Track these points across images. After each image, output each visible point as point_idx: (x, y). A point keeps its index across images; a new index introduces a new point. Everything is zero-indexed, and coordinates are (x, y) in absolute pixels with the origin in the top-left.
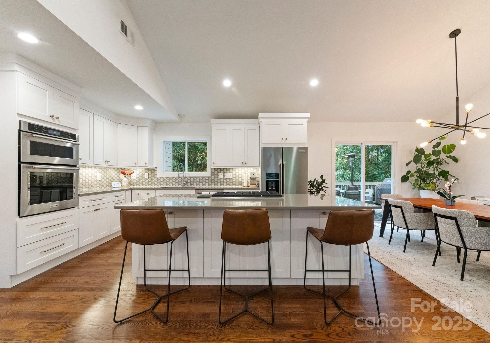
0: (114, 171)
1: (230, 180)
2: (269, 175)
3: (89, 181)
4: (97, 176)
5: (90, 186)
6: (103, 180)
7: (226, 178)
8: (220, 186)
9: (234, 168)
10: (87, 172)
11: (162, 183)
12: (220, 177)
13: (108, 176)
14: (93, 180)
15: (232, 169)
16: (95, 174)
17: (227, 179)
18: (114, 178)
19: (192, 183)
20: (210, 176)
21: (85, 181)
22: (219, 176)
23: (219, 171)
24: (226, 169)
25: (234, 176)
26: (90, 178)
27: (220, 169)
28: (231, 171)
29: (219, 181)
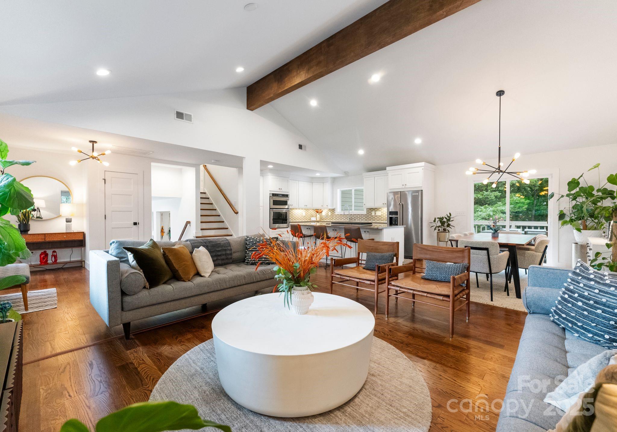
0: (313, 210)
1: (379, 216)
2: (391, 213)
3: (299, 216)
4: (302, 213)
5: (297, 219)
6: (306, 216)
7: (376, 215)
8: (373, 221)
9: (382, 208)
10: (298, 211)
11: (338, 218)
12: (373, 215)
13: (309, 214)
14: (301, 216)
18: (313, 215)
19: (355, 219)
20: (366, 214)
22: (372, 213)
23: (372, 210)
24: (376, 208)
25: (382, 214)
27: (372, 208)
28: (380, 210)
29: (372, 217)
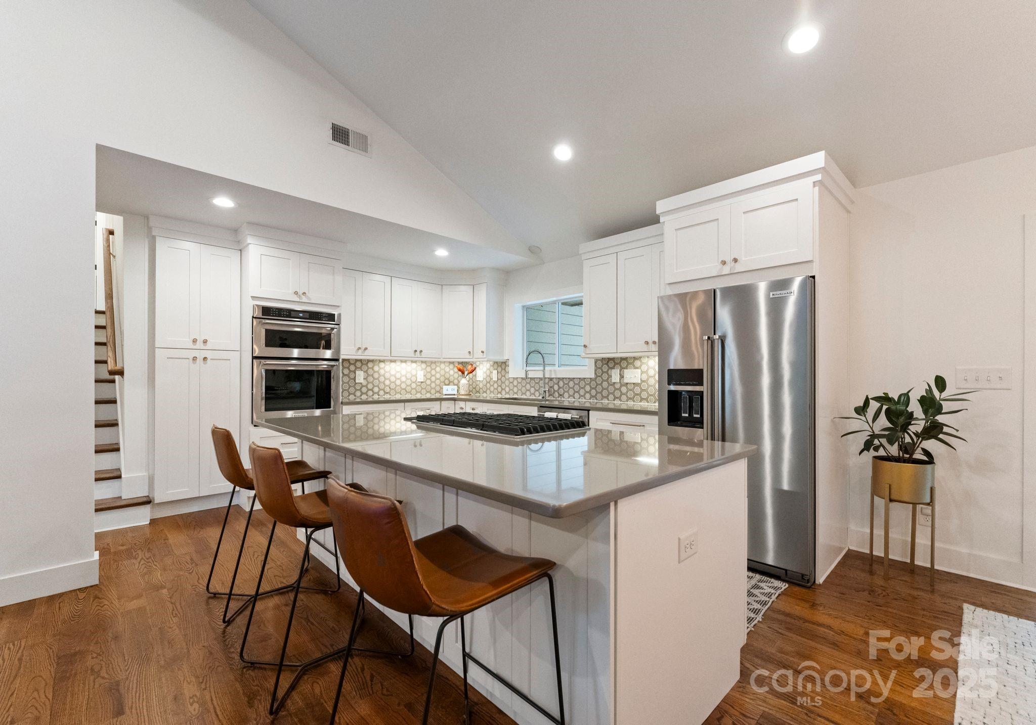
0: (451, 366)
1: (634, 388)
2: (674, 376)
3: (402, 382)
4: (416, 374)
5: (403, 392)
6: (428, 382)
7: (626, 381)
8: (614, 400)
9: (644, 357)
10: (398, 368)
11: (515, 390)
12: (613, 381)
13: (438, 376)
14: (409, 382)
15: (640, 358)
16: (414, 373)
17: (627, 384)
18: (452, 379)
19: (561, 391)
20: (593, 376)
21: (394, 382)
22: (611, 377)
23: (611, 365)
24: (626, 359)
25: (644, 377)
26: (403, 379)
27: (613, 359)
28: (637, 363)
29: (611, 389)
